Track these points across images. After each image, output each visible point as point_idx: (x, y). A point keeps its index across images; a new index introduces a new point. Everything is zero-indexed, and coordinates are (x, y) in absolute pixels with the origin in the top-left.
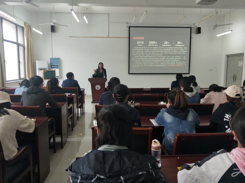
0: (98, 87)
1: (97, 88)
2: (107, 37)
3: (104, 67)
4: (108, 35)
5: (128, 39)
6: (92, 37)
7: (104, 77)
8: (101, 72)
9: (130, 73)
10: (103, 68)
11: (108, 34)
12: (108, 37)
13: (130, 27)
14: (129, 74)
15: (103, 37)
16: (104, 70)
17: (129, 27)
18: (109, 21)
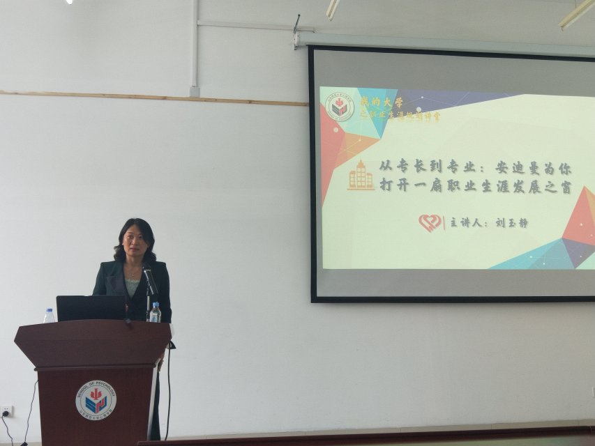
0: (96, 394)
1: (89, 404)
2: (188, 95)
3: (155, 250)
4: (196, 87)
5: (306, 110)
6: (104, 96)
7: (154, 317)
8: (132, 284)
9: (320, 294)
10: (148, 258)
11: (191, 82)
12: (195, 98)
13: (312, 48)
14: (315, 299)
15: (165, 98)
16: (159, 274)
17: (306, 50)
18: (198, 18)
